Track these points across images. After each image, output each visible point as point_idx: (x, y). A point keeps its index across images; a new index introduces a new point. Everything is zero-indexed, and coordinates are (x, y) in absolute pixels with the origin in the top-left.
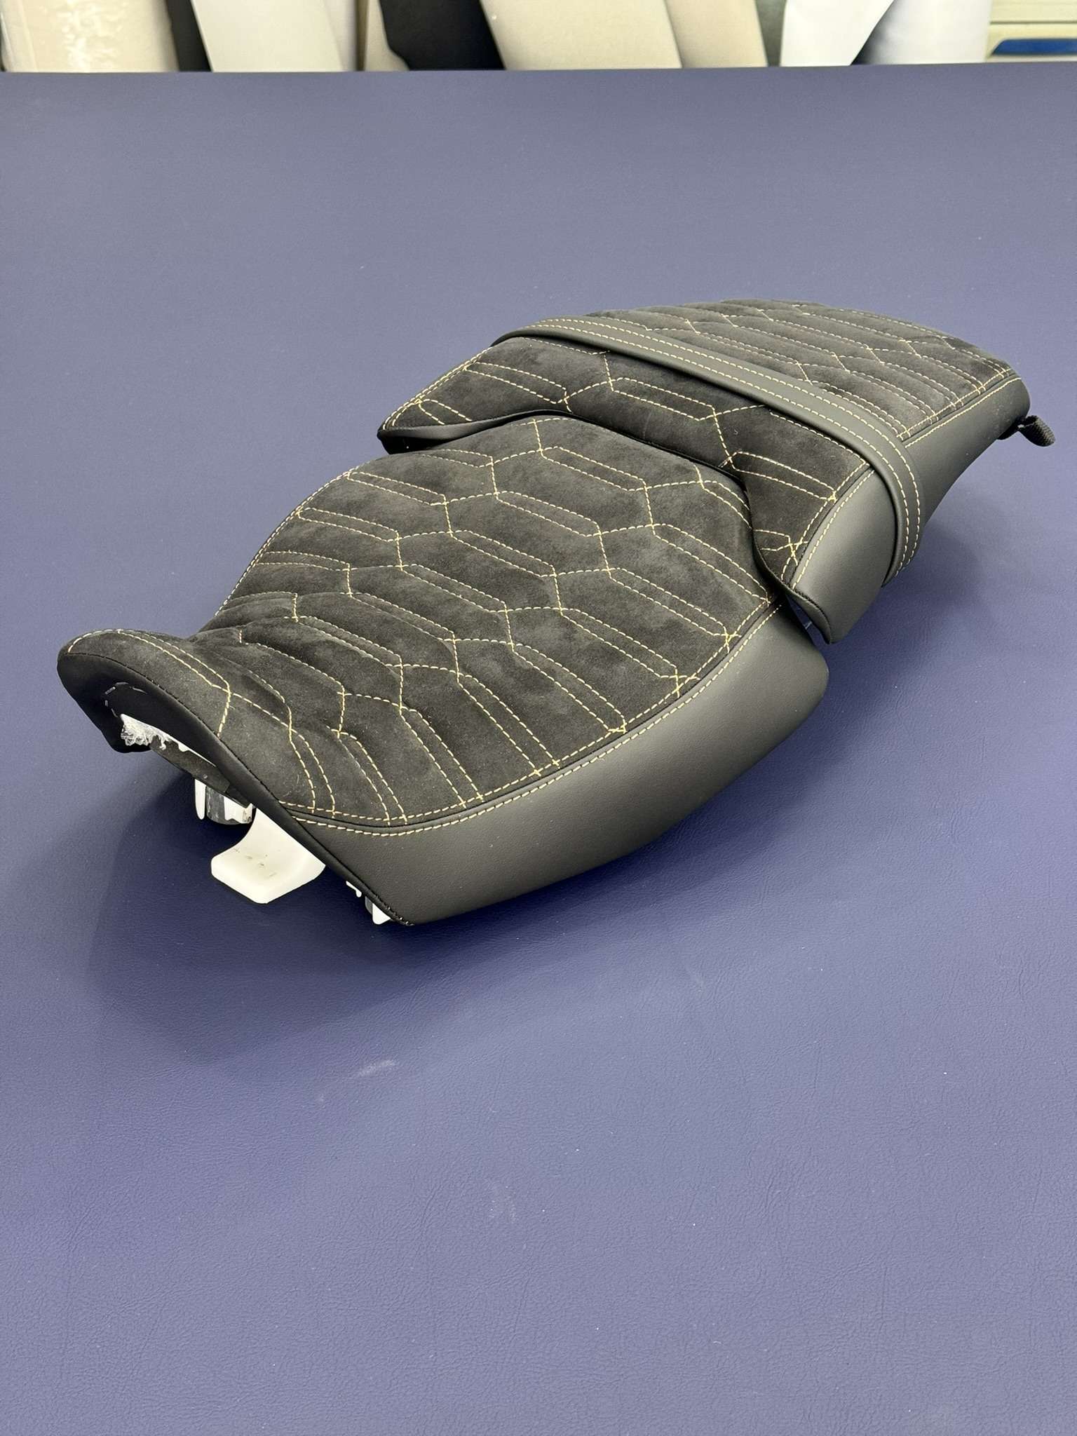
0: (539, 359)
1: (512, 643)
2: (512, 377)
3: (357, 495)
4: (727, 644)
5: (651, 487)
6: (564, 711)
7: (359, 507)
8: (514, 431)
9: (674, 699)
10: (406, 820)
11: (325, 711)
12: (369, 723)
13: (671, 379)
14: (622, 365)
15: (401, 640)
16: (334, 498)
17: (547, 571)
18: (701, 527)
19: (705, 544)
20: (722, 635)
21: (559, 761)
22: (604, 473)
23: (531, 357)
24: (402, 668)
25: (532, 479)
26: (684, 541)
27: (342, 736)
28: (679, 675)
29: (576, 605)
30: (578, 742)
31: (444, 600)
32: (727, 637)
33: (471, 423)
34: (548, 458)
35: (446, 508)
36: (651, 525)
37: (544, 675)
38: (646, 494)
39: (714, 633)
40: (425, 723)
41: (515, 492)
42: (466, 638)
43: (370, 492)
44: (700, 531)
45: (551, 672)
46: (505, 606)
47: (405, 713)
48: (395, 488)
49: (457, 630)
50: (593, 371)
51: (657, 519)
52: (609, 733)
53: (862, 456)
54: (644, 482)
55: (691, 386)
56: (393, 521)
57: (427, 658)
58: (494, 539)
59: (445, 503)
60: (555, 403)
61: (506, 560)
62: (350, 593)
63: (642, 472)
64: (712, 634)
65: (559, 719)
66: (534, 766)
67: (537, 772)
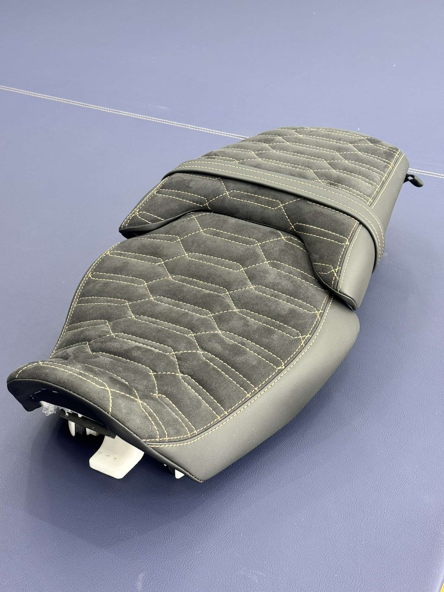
0: (191, 185)
1: (220, 332)
2: (178, 195)
3: (119, 264)
4: (318, 316)
5: (261, 243)
6: (255, 363)
7: (121, 270)
8: (185, 222)
9: (303, 348)
10: (197, 433)
11: (149, 386)
12: (170, 387)
13: (256, 189)
14: (231, 184)
15: (170, 340)
16: (107, 266)
17: (224, 291)
18: (290, 260)
19: (294, 268)
20: (315, 312)
21: (257, 387)
22: (236, 239)
23: (187, 184)
24: (174, 354)
25: (202, 246)
26: (284, 268)
27: (159, 397)
28: (302, 335)
29: (243, 307)
30: (264, 376)
31: (182, 314)
32: (317, 313)
33: (163, 221)
34: (206, 234)
35: (164, 265)
36: (266, 262)
37: (240, 346)
38: (259, 247)
39: (311, 312)
40: (193, 381)
41: (195, 253)
42: (198, 333)
43: (124, 261)
44: (290, 262)
45: (243, 344)
46: (210, 312)
47: (183, 378)
48: (135, 257)
49: (192, 329)
50: (218, 188)
51: (268, 259)
52: (277, 370)
53: (356, 219)
54: (256, 241)
55: (267, 192)
56: (141, 276)
57: (185, 347)
58: (193, 278)
59: (163, 263)
60: (202, 206)
61: (202, 288)
62: (134, 316)
63: (254, 236)
64: (310, 313)
65: (254, 367)
66: (247, 393)
67: (248, 395)
